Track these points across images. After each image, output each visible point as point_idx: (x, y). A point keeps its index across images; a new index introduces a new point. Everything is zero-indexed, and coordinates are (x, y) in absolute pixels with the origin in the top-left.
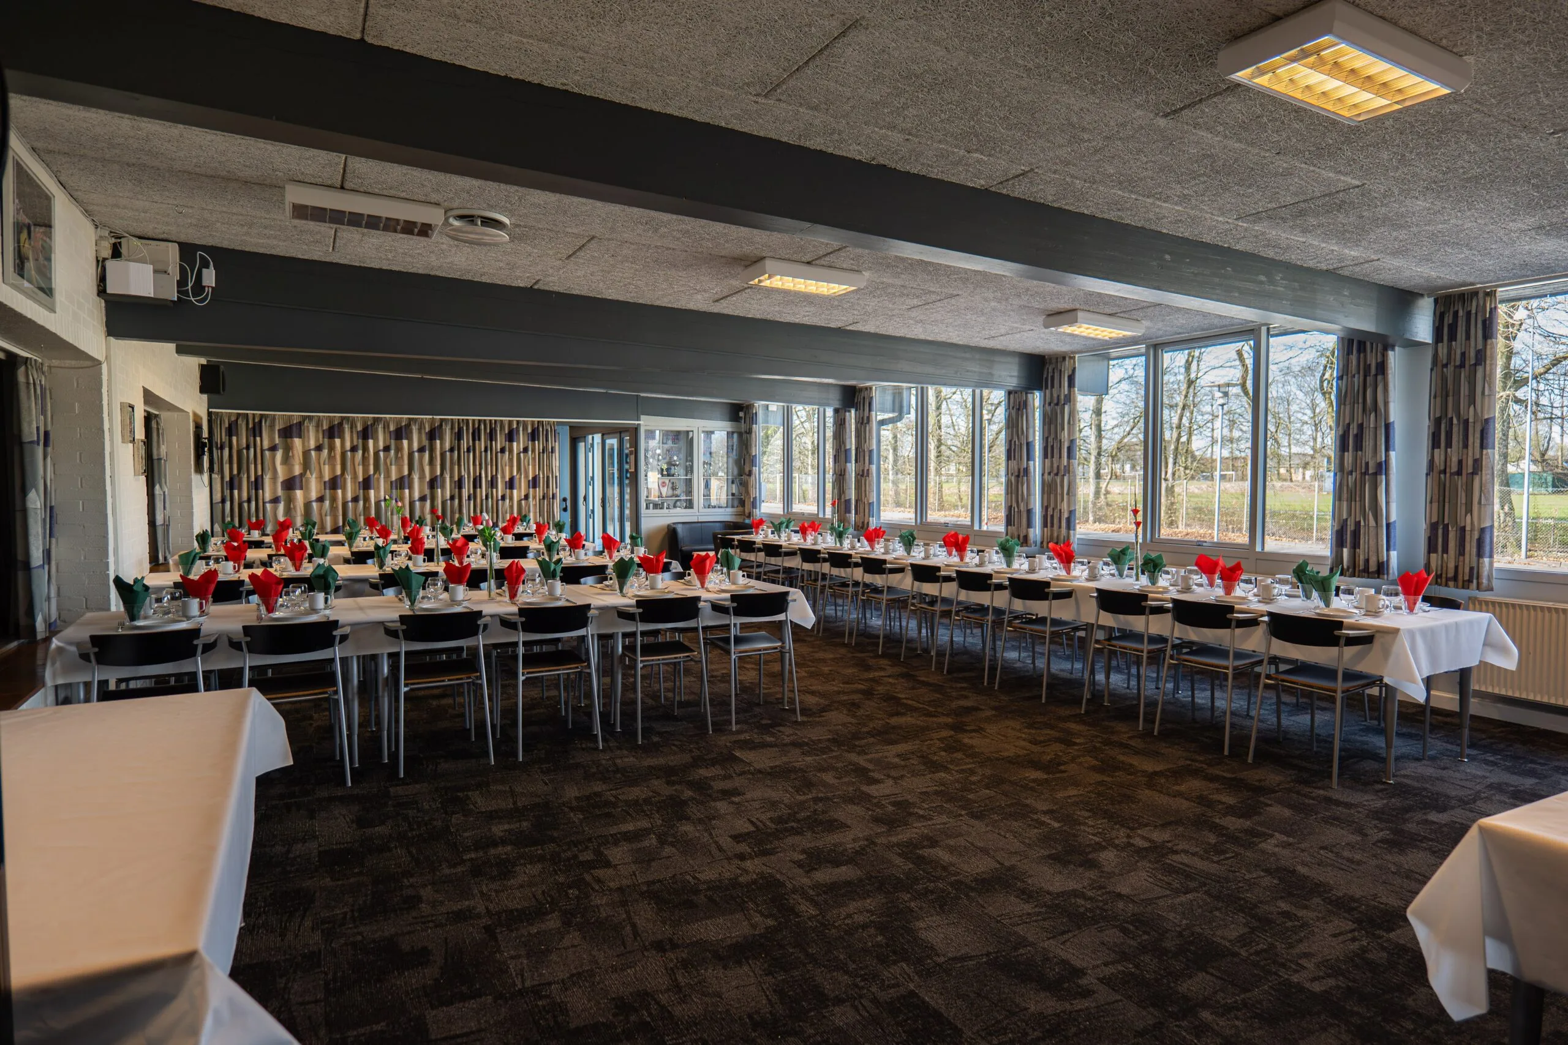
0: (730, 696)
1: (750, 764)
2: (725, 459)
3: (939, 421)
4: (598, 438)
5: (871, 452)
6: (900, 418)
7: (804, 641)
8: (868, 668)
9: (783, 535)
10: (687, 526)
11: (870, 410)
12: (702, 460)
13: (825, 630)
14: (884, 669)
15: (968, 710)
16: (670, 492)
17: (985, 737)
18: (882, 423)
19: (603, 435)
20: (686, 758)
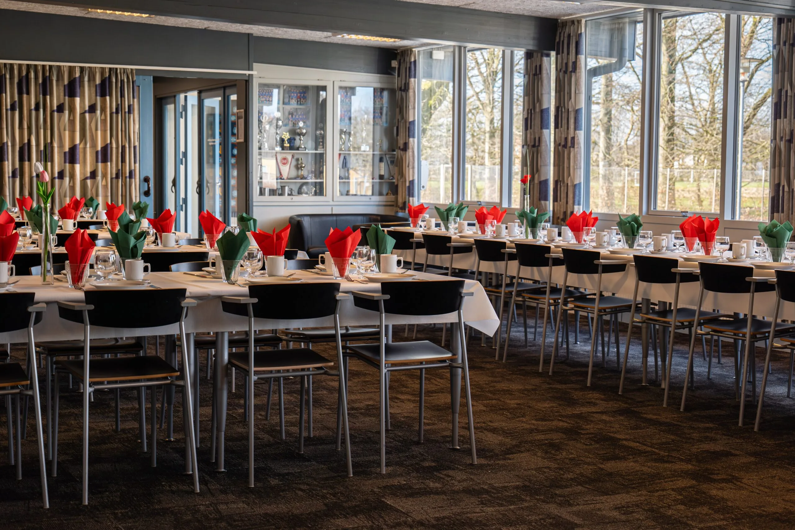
0: (379, 433)
1: (407, 514)
2: (371, 128)
3: (671, 90)
4: (193, 97)
5: (577, 112)
6: (620, 65)
7: (481, 368)
8: (572, 402)
9: (452, 226)
10: (317, 219)
11: (577, 52)
12: (338, 128)
13: (509, 356)
14: (595, 404)
15: (716, 456)
16: (294, 173)
17: (740, 488)
18: (595, 72)
19: (200, 93)
20: (317, 505)
